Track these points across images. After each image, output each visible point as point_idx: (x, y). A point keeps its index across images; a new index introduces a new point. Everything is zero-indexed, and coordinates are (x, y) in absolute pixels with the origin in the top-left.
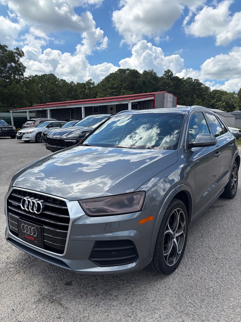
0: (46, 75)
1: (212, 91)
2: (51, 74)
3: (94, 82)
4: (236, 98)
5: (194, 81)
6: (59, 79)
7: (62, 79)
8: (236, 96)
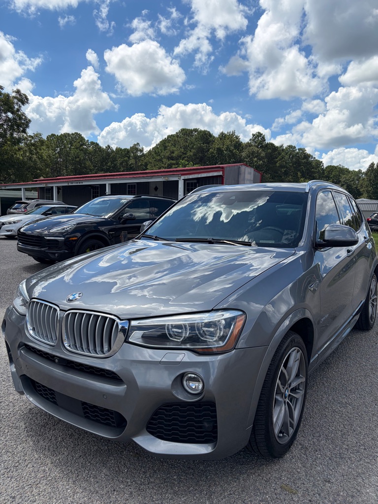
0: (68, 134)
1: (326, 168)
2: (75, 133)
3: (143, 148)
4: (364, 179)
5: (297, 151)
6: (88, 141)
7: (92, 142)
8: (363, 176)
